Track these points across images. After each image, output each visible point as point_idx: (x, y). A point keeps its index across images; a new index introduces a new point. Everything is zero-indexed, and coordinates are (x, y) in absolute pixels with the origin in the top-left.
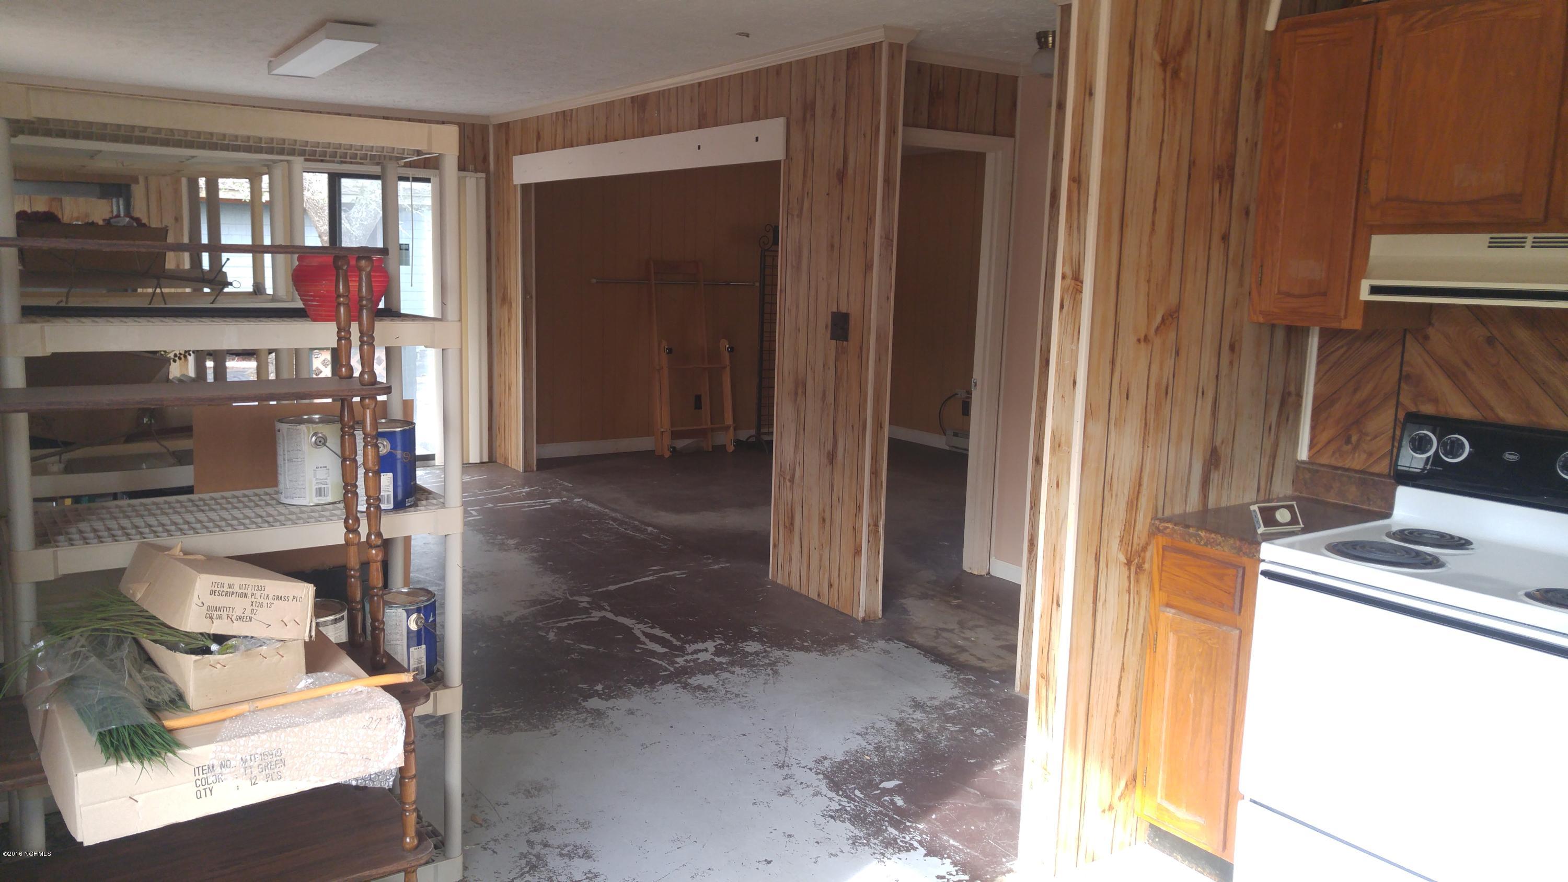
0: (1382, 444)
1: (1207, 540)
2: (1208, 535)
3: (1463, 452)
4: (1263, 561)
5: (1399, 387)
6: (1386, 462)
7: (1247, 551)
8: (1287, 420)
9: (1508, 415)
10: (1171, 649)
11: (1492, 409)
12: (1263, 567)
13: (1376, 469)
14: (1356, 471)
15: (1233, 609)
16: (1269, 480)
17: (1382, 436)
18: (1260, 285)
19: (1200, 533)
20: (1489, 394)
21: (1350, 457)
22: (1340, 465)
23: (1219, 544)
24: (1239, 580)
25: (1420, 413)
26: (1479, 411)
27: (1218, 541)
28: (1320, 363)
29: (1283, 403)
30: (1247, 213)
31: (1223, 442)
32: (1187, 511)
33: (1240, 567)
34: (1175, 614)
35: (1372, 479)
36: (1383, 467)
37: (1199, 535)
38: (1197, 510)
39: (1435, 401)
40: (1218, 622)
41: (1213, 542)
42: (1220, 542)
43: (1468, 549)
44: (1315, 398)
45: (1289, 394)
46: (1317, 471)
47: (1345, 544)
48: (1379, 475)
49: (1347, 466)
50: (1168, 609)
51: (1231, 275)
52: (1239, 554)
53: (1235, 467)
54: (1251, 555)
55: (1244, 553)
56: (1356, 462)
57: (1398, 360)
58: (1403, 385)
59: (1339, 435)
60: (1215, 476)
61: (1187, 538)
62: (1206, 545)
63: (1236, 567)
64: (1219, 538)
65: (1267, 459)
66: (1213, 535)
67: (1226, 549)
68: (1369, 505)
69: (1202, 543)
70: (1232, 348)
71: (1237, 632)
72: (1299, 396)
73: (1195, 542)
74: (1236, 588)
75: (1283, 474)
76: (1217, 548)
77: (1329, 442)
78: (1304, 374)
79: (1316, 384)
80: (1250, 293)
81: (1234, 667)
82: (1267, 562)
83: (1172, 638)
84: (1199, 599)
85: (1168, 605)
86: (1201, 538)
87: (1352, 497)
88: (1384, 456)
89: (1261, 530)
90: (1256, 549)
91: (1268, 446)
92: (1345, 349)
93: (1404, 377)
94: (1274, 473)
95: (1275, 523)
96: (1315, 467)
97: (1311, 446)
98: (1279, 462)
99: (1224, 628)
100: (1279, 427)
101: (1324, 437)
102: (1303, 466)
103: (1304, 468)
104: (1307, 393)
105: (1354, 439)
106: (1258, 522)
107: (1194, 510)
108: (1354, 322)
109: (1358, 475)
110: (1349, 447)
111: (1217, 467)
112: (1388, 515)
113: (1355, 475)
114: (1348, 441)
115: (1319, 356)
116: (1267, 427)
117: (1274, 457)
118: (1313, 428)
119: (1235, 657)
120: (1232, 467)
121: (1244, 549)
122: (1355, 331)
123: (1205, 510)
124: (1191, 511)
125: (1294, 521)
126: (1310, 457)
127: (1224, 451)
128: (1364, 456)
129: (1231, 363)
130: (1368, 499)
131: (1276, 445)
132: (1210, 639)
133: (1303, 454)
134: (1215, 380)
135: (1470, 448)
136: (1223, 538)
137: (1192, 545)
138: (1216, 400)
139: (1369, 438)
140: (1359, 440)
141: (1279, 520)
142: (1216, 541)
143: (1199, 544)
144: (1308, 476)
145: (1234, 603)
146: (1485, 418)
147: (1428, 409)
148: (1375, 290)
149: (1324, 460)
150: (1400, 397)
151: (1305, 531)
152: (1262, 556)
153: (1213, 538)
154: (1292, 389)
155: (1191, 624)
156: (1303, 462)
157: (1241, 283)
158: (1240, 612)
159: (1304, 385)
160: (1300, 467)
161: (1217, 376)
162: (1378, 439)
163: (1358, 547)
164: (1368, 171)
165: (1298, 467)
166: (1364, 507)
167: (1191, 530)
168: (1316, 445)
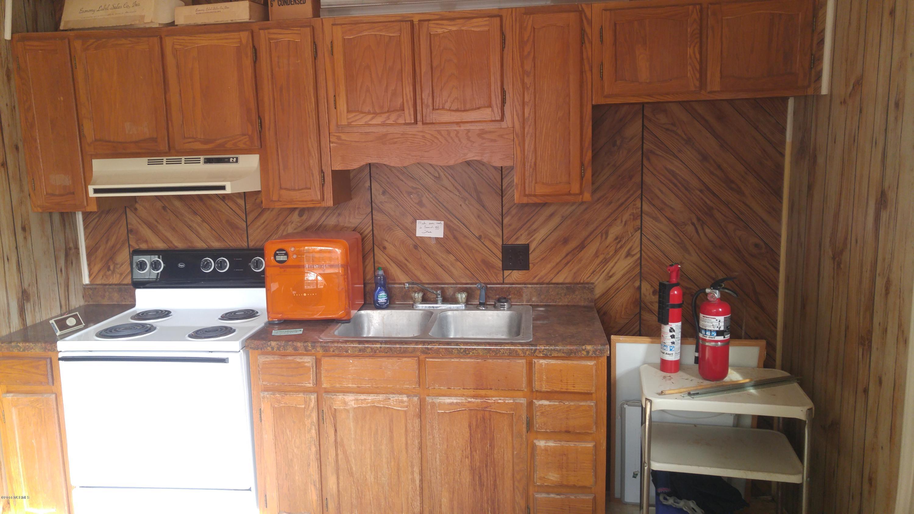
0: (126, 268)
1: (24, 348)
2: (24, 344)
3: (161, 267)
4: (60, 351)
5: (128, 236)
6: (129, 277)
7: (50, 348)
8: (72, 263)
9: (179, 245)
10: (15, 417)
11: (171, 242)
12: (60, 355)
13: (125, 282)
14: (116, 285)
15: (48, 383)
16: (67, 299)
17: (125, 264)
18: (35, 190)
19: (19, 344)
20: (169, 235)
21: (112, 278)
22: (107, 283)
23: (32, 348)
24: (49, 366)
25: (140, 249)
26: (166, 244)
27: (31, 347)
28: (85, 228)
29: (67, 255)
30: (17, 148)
31: (29, 285)
32: (12, 332)
33: (48, 358)
34: (13, 396)
35: (124, 288)
36: (128, 280)
37: (19, 346)
38: (19, 329)
39: (146, 242)
40: (41, 393)
41: (28, 348)
42: (32, 347)
43: (169, 316)
44: (87, 248)
45: (70, 249)
46: (95, 288)
47: (106, 330)
48: (127, 285)
49: (111, 283)
50: (8, 395)
51: (13, 186)
52: (45, 351)
53: (42, 298)
54: (53, 350)
55: (49, 350)
56: (115, 279)
57: (125, 222)
58: (130, 236)
59: (103, 267)
60: (28, 307)
61: (11, 349)
62: (24, 350)
63: (45, 359)
64: (31, 345)
65: (63, 287)
66: (27, 344)
67: (37, 350)
68: (125, 302)
69: (21, 350)
70: (24, 229)
71: (54, 396)
72: (77, 248)
73: (17, 351)
74: (47, 371)
75: (75, 295)
76: (31, 351)
77: (99, 271)
78: (77, 235)
79: (85, 241)
80: (29, 195)
81: (56, 416)
82: (63, 352)
83: (14, 411)
84: (26, 383)
85: (8, 392)
86: (20, 348)
87: (116, 298)
88: (127, 275)
89: (58, 333)
90: (55, 346)
91: (62, 280)
92: (96, 220)
93: (130, 231)
94: (70, 295)
95: (66, 327)
96: (94, 287)
97: (90, 275)
98: (72, 287)
99: (45, 395)
100: (67, 269)
101: (96, 269)
102: (87, 287)
103: (88, 288)
104: (81, 246)
105: (112, 267)
106: (56, 329)
107: (17, 330)
108: (93, 208)
109: (116, 287)
110: (110, 272)
111: (28, 300)
112: (133, 305)
113: (115, 287)
114: (109, 269)
115: (84, 224)
116: (59, 270)
117: (67, 286)
118: (89, 265)
119: (55, 410)
120: (39, 298)
121: (48, 347)
122: (95, 212)
123: (25, 328)
124: (14, 331)
125: (78, 323)
126: (90, 282)
127: (32, 290)
128: (118, 276)
129: (25, 238)
130: (124, 298)
131: (68, 279)
132: (38, 405)
133: (86, 280)
134: (15, 250)
135: (164, 264)
136: (34, 344)
137: (15, 352)
138: (18, 261)
139: (119, 266)
140: (114, 268)
141: (68, 324)
142: (30, 347)
143: (20, 351)
144: (90, 292)
145: (48, 379)
146: (170, 248)
147: (144, 246)
148: (96, 191)
149: (99, 281)
150: (130, 242)
151: (86, 327)
152: (59, 349)
153: (27, 346)
154: (71, 245)
155: (24, 399)
156: (87, 285)
157: (22, 190)
158: (53, 383)
159: (79, 242)
160: (86, 288)
161: (16, 248)
162: (123, 266)
163: (113, 331)
164: (82, 125)
165: (84, 289)
166: (123, 303)
167: (13, 344)
168: (92, 273)
